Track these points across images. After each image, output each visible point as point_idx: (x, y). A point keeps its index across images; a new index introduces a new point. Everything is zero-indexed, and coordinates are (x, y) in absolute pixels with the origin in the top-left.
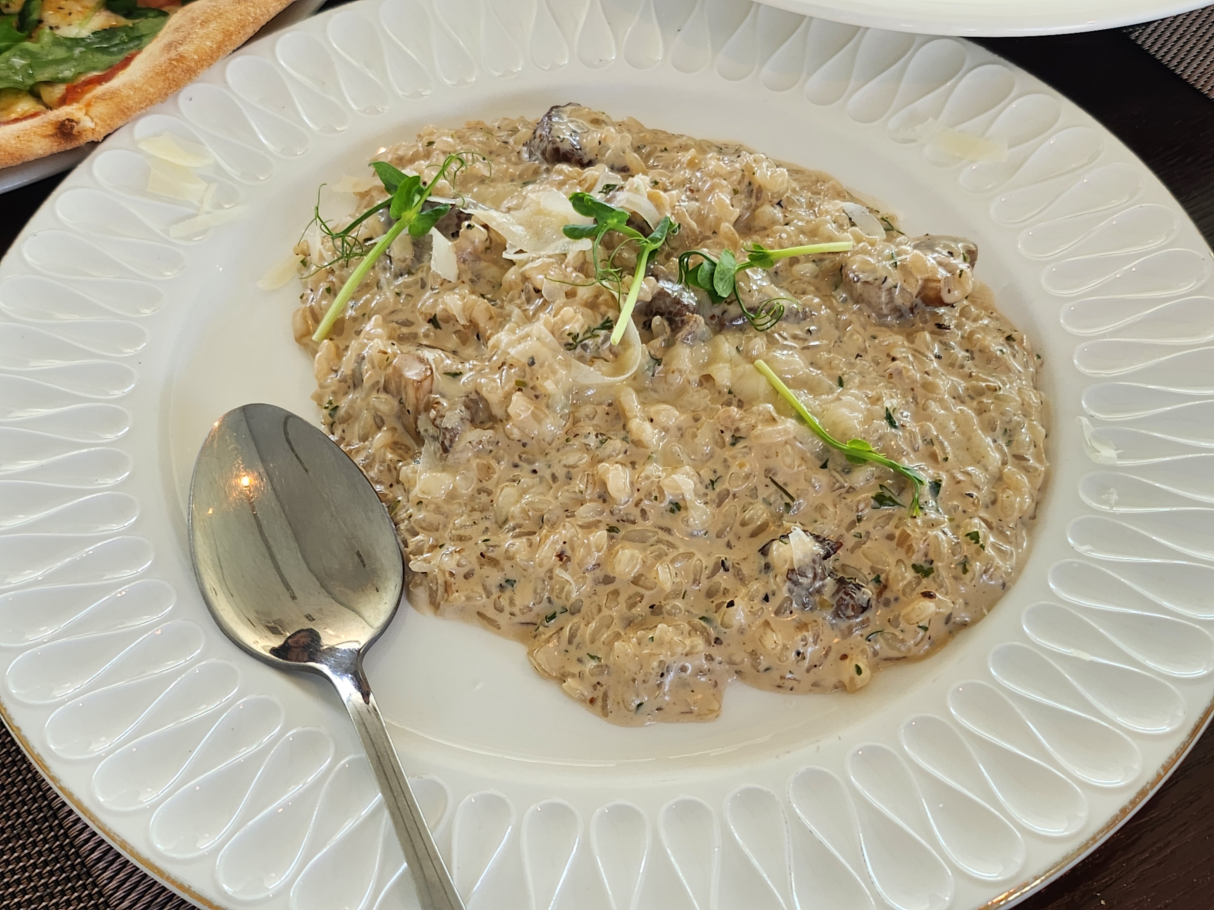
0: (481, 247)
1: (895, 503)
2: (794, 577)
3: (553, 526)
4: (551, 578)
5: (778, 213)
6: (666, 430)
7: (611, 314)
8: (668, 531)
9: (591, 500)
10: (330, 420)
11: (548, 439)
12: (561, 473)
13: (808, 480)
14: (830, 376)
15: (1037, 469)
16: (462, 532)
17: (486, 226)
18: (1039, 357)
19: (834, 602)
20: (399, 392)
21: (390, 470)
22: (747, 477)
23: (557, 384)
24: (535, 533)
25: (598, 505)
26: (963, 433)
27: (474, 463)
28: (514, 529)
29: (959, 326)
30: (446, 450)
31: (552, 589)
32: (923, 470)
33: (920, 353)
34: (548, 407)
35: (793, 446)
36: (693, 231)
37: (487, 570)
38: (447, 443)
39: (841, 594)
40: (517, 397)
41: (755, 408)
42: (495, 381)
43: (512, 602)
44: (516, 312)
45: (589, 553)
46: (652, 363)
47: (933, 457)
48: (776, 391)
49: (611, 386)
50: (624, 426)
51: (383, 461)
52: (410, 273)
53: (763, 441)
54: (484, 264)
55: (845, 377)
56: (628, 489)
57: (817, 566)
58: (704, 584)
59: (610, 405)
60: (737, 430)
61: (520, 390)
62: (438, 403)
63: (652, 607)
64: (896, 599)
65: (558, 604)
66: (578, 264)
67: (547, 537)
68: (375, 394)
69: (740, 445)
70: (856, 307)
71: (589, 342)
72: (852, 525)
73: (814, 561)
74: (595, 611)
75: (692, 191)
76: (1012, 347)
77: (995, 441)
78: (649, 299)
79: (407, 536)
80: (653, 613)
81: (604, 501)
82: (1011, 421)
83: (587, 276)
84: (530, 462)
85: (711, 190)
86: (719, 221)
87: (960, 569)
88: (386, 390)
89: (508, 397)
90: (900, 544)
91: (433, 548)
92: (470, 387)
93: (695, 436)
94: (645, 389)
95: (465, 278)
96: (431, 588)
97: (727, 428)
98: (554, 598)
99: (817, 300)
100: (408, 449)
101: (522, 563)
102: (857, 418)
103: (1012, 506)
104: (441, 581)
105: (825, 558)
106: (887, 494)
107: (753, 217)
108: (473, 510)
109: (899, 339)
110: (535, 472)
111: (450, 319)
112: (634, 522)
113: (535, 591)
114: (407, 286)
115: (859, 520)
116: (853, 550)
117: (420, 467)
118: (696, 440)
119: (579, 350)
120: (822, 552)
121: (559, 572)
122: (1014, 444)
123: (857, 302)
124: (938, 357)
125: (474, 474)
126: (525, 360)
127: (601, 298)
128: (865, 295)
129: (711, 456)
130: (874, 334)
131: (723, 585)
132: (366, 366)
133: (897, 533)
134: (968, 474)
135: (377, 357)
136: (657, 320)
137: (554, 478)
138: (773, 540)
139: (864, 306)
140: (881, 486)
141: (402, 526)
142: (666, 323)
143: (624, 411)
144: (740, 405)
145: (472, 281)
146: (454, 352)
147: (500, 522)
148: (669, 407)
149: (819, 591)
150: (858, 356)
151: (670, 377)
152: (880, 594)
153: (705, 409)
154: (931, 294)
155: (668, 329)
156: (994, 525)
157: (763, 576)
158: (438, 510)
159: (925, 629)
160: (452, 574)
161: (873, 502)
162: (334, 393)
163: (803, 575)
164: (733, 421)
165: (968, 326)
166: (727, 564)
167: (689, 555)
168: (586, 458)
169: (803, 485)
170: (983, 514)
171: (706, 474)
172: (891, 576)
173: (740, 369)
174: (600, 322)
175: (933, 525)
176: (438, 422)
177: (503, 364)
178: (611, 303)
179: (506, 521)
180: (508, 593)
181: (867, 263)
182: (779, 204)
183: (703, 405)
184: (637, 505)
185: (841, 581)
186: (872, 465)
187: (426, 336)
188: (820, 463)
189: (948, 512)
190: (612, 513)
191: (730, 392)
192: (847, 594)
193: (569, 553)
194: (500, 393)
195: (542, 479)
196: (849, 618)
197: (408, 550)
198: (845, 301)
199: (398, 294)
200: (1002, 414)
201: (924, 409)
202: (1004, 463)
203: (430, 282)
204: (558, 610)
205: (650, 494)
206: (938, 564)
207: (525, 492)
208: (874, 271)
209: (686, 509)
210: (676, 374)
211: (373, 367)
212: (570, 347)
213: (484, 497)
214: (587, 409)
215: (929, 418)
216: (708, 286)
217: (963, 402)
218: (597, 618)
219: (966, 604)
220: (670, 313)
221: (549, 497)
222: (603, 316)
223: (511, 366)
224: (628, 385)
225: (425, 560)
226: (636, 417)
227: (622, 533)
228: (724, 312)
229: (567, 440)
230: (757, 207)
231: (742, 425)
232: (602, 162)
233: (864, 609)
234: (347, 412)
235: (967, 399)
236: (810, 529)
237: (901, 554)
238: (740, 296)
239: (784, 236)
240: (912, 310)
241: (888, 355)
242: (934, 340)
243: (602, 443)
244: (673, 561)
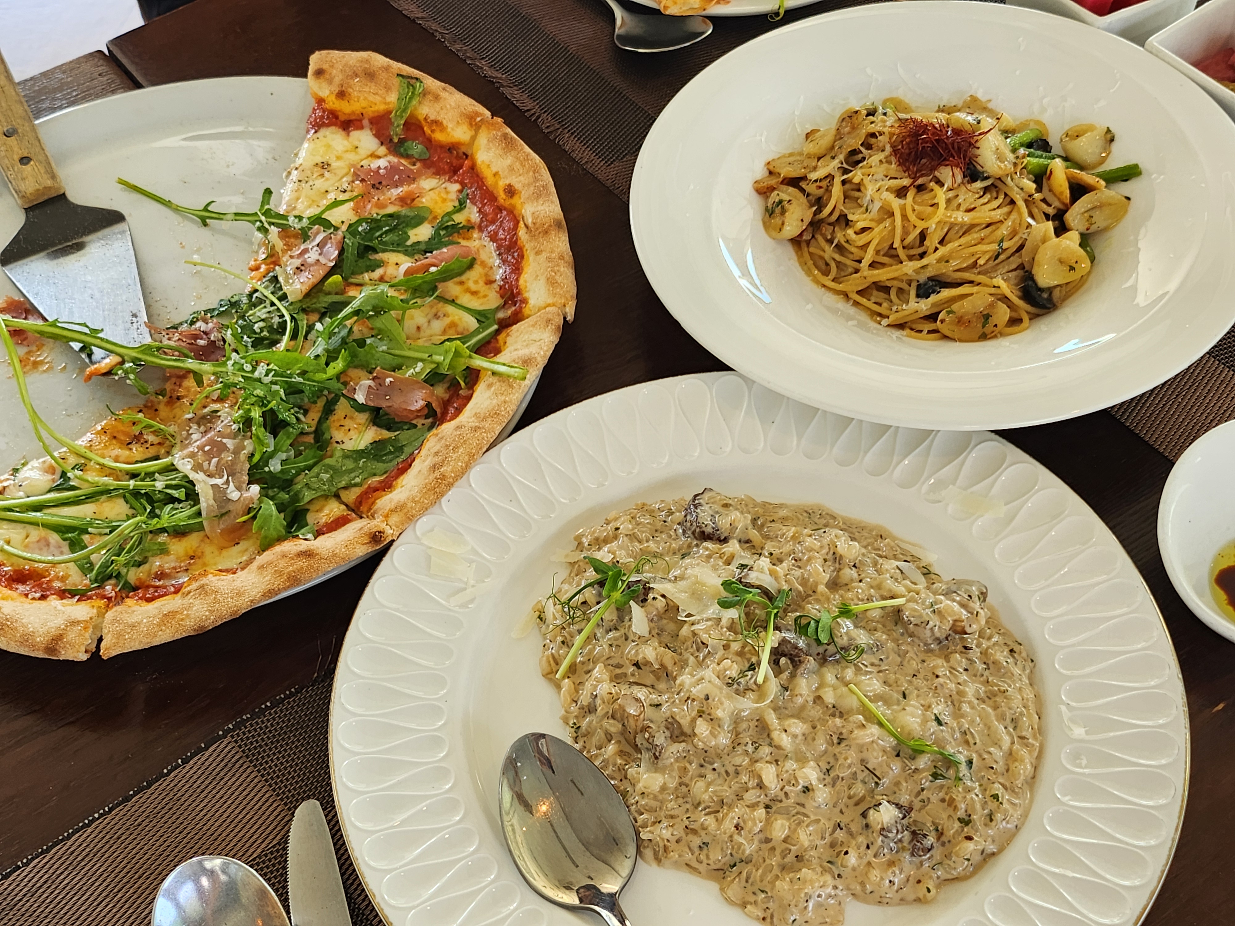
0: (662, 611)
1: (945, 778)
2: (884, 833)
3: (730, 807)
4: (731, 841)
5: (854, 573)
6: (795, 736)
7: (754, 660)
8: (803, 805)
9: (753, 788)
10: (575, 735)
11: (721, 748)
12: (731, 770)
13: (889, 766)
14: (897, 692)
15: (1033, 745)
16: (672, 813)
17: (663, 596)
18: (1032, 661)
19: (910, 847)
20: (622, 719)
21: (619, 770)
22: (850, 766)
23: (724, 711)
24: (718, 811)
25: (757, 792)
26: (985, 725)
27: (676, 766)
28: (705, 809)
29: (979, 645)
30: (656, 758)
31: (733, 848)
32: (960, 753)
33: (954, 669)
34: (719, 726)
35: (878, 744)
36: (800, 592)
37: (691, 837)
38: (657, 754)
39: (915, 842)
40: (699, 721)
41: (851, 719)
42: (683, 710)
43: (708, 857)
44: (692, 659)
45: (755, 824)
46: (782, 690)
47: (967, 742)
48: (863, 704)
49: (757, 708)
50: (769, 735)
51: (614, 765)
52: (616, 629)
53: (858, 741)
54: (665, 621)
55: (906, 692)
56: (776, 781)
57: (898, 825)
58: (828, 839)
59: (757, 720)
60: (841, 734)
61: (701, 716)
62: (649, 727)
63: (797, 857)
64: (949, 841)
65: (737, 857)
66: (729, 625)
67: (727, 814)
68: (606, 720)
69: (843, 745)
70: (909, 640)
71: (741, 680)
72: (918, 794)
73: (896, 822)
74: (761, 861)
75: (796, 560)
76: (1014, 657)
77: (1006, 728)
78: (777, 645)
79: (636, 815)
80: (798, 861)
81: (761, 788)
82: (1016, 713)
83: (736, 633)
84: (712, 764)
85: (809, 559)
86: (816, 584)
87: (988, 818)
88: (613, 717)
89: (693, 721)
90: (949, 805)
91: (654, 823)
92: (668, 714)
93: (814, 739)
94: (780, 708)
95: (654, 633)
96: (654, 850)
97: (834, 733)
98: (734, 853)
99: (884, 637)
100: (629, 755)
101: (713, 832)
102: (917, 722)
103: (1019, 773)
104: (661, 845)
105: (903, 819)
106: (939, 772)
107: (838, 576)
108: (678, 797)
109: (940, 662)
110: (714, 769)
111: (648, 663)
112: (781, 801)
113: (722, 849)
114: (616, 639)
115: (923, 790)
116: (920, 810)
117: (641, 770)
118: (815, 742)
119: (735, 686)
120: (901, 816)
121: (736, 837)
122: (1018, 728)
123: (911, 636)
124: (966, 670)
125: (676, 774)
126: (703, 696)
127: (747, 649)
128: (916, 633)
129: (826, 752)
130: (924, 658)
131: (840, 839)
132: (598, 701)
133: (947, 798)
134: (990, 753)
135: (607, 697)
136: (783, 660)
137: (727, 773)
138: (870, 808)
139: (916, 640)
140: (935, 767)
141: (633, 808)
142: (789, 662)
143: (767, 725)
144: (841, 715)
145: (658, 634)
146: (653, 687)
147: (695, 804)
148: (796, 721)
149: (900, 841)
150: (914, 675)
151: (795, 699)
152: (938, 839)
153: (819, 720)
154: (959, 629)
155: (791, 667)
156: (1008, 786)
157: (865, 832)
158: (655, 798)
159: (968, 860)
160: (668, 841)
161: (930, 778)
162: (576, 717)
163: (890, 831)
164: (838, 728)
165: (985, 644)
166: (842, 825)
167: (818, 821)
168: (747, 760)
169: (886, 768)
170: (1001, 781)
171: (825, 766)
172: (945, 827)
173: (839, 691)
174: (747, 665)
175: (969, 790)
176: (651, 741)
177: (688, 698)
178: (753, 651)
179: (699, 804)
180: (705, 851)
181: (915, 610)
182: (854, 566)
183: (817, 717)
184: (782, 790)
185: (914, 833)
186: (928, 753)
187: (633, 675)
188: (895, 753)
189: (978, 781)
190: (766, 795)
191: (834, 707)
192: (918, 842)
193: (742, 824)
194: (688, 719)
195: (719, 774)
196: (920, 856)
197: (638, 824)
198: (902, 634)
199: (611, 645)
200: (1010, 709)
201: (959, 710)
202: (1013, 743)
203: (631, 637)
204: (738, 861)
205: (790, 782)
206: (974, 817)
207: (709, 784)
208: (921, 616)
209: (813, 790)
210: (799, 697)
211: (604, 702)
212: (729, 685)
213: (684, 789)
214: (744, 725)
215: (962, 716)
216: (815, 637)
217: (984, 702)
218: (763, 866)
219: (993, 841)
220: (791, 655)
221: (725, 788)
222: (748, 661)
223: (693, 700)
224: (769, 707)
225: (650, 832)
226: (776, 729)
227: (774, 808)
228: (826, 650)
229: (734, 748)
230: (840, 569)
231: (844, 731)
232: (733, 538)
233: (929, 850)
234: (586, 730)
235: (986, 699)
236: (891, 799)
237: (950, 811)
238: (836, 639)
239: (860, 591)
240: (947, 638)
241: (934, 673)
242: (962, 658)
243: (756, 749)
244: (807, 826)
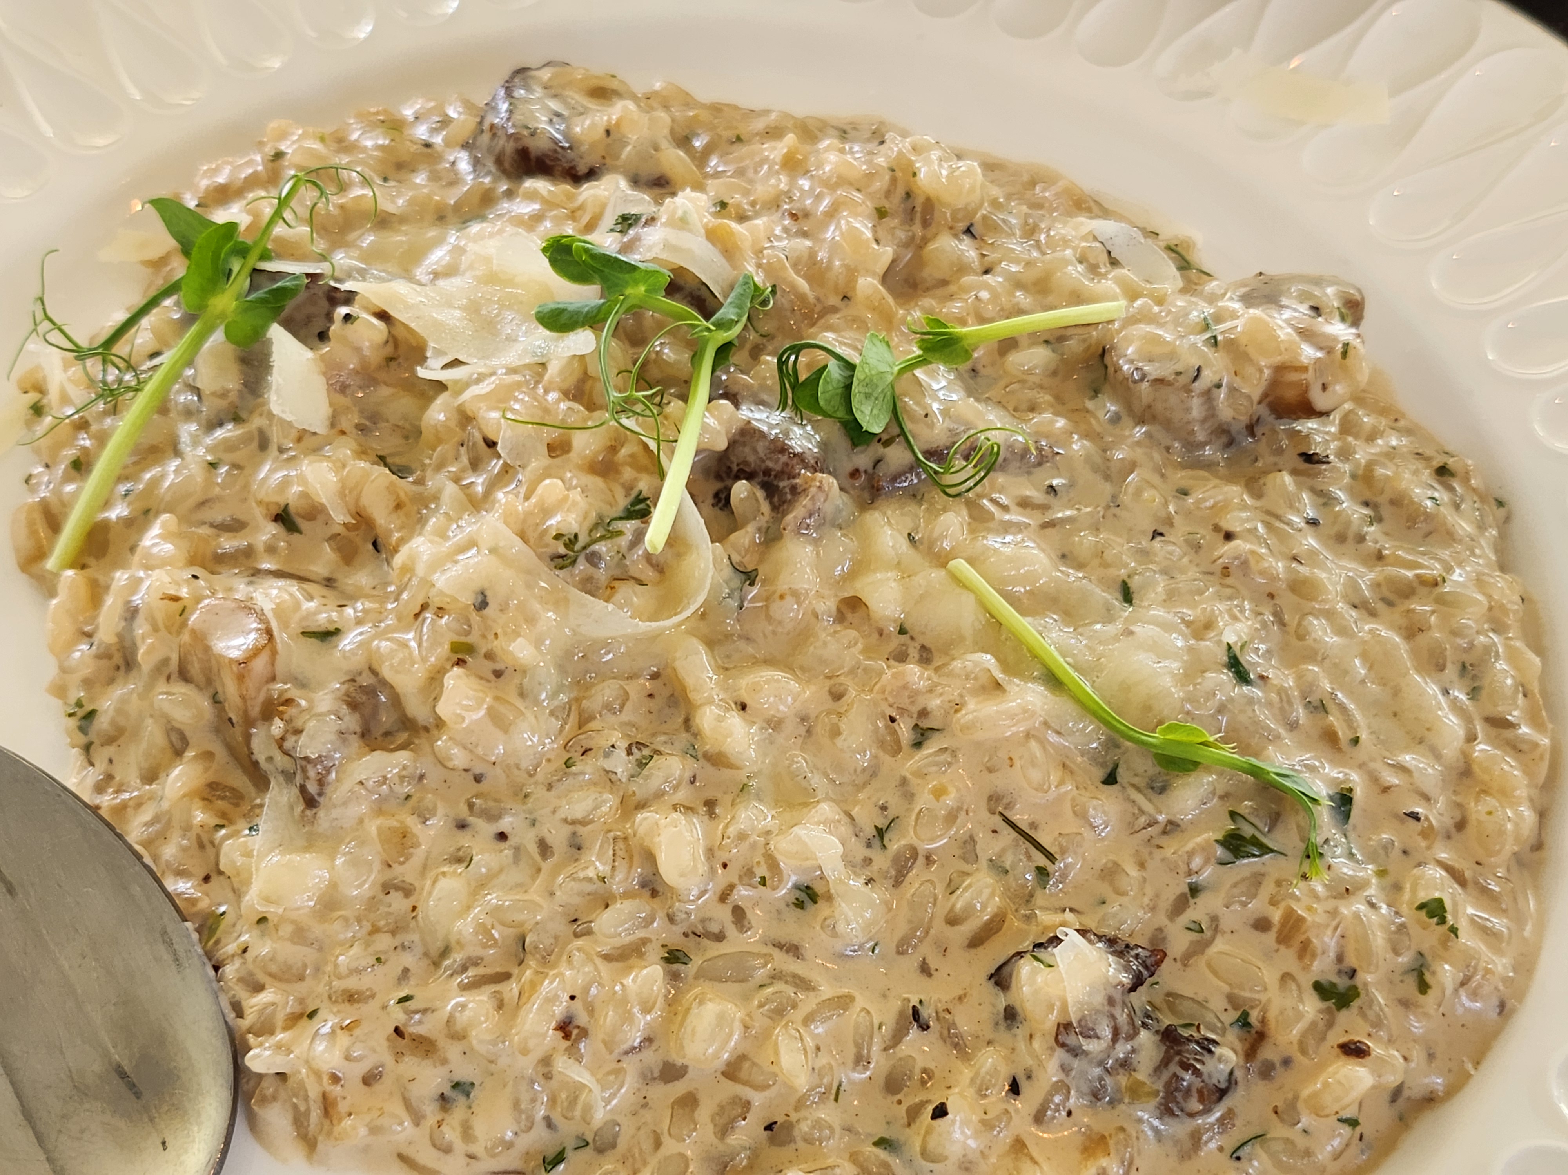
0: (374, 357)
1: (1265, 850)
2: (1071, 1040)
3: (547, 960)
4: (548, 1076)
5: (967, 249)
6: (775, 724)
7: (644, 485)
8: (794, 950)
9: (628, 895)
10: (82, 739)
11: (525, 764)
12: (558, 837)
13: (1081, 814)
14: (1102, 582)
15: (1536, 745)
16: (352, 983)
17: (383, 316)
18: (1500, 504)
19: (1160, 1086)
20: (209, 682)
21: (201, 846)
22: (951, 817)
23: (538, 643)
24: (505, 976)
25: (640, 907)
26: (1383, 682)
27: (373, 827)
28: (464, 969)
29: (1345, 454)
30: (311, 802)
31: (553, 1100)
32: (1312, 769)
33: (1278, 517)
34: (522, 695)
35: (1043, 743)
36: (802, 297)
37: (411, 1065)
38: (312, 788)
39: (1174, 1068)
40: (454, 679)
41: (957, 664)
42: (405, 645)
43: (467, 1133)
44: (450, 490)
45: (628, 1018)
46: (736, 583)
47: (1330, 738)
48: (996, 624)
49: (654, 638)
50: (687, 723)
51: (187, 828)
52: (237, 419)
53: (979, 736)
54: (385, 391)
55: (1135, 583)
56: (703, 868)
57: (1117, 1012)
58: (879, 1063)
59: (655, 676)
60: (924, 713)
61: (460, 662)
62: (289, 702)
63: (769, 1128)
64: (1287, 1062)
65: (568, 1130)
66: (571, 382)
67: (534, 986)
68: (162, 686)
69: (930, 748)
70: (1139, 431)
71: (601, 547)
72: (1180, 905)
73: (1111, 1001)
74: (647, 1145)
75: (794, 217)
76: (1451, 489)
77: (1446, 692)
78: (722, 445)
79: (241, 993)
80: (773, 1141)
81: (654, 893)
82: (1472, 645)
83: (591, 407)
84: (492, 817)
85: (832, 213)
86: (852, 273)
87: (1411, 982)
88: (184, 675)
89: (435, 679)
90: (1284, 939)
91: (294, 1019)
92: (358, 662)
93: (836, 732)
94: (728, 636)
95: (349, 421)
96: (295, 1107)
97: (902, 710)
98: (556, 1118)
99: (1061, 423)
100: (237, 797)
101: (482, 1049)
102: (1171, 673)
103: (1502, 832)
104: (314, 1092)
105: (1133, 989)
106: (1248, 831)
107: (918, 261)
108: (375, 930)
109: (1235, 492)
110: (502, 836)
111: (315, 512)
112: (719, 937)
113: (516, 1105)
114: (229, 446)
115: (1194, 890)
116: (1186, 959)
117: (257, 842)
118: (839, 742)
119: (582, 565)
120: (1125, 978)
121: (563, 1065)
122: (1484, 693)
123: (1141, 421)
124: (1313, 523)
125: (373, 854)
126: (468, 599)
127: (624, 452)
128: (1159, 407)
129: (873, 772)
130: (1184, 484)
131: (920, 1064)
132: (141, 629)
133: (1276, 916)
134: (1402, 769)
135: (162, 609)
136: (741, 489)
137: (544, 848)
138: (1020, 954)
139: (1156, 429)
140: (1233, 815)
141: (230, 971)
142: (760, 494)
143: (684, 689)
144: (926, 656)
145: (361, 428)
146: (329, 583)
147: (434, 953)
148: (778, 675)
149: (1125, 1064)
150: (1156, 534)
151: (777, 609)
152: (1250, 1054)
153: (852, 672)
154: (1290, 395)
155: (765, 507)
156: (1468, 874)
157: (1003, 1035)
158: (300, 935)
159: (1353, 1123)
160: (335, 1079)
161: (1220, 851)
162: (87, 683)
163: (1090, 1034)
164: (914, 694)
165: (1362, 454)
166: (925, 1013)
167: (844, 1002)
168: (609, 801)
169: (1071, 826)
170: (1443, 856)
171: (868, 819)
172: (1272, 1015)
173: (919, 580)
174: (623, 502)
175: (1346, 890)
176: (288, 745)
177: (424, 607)
178: (644, 460)
179: (445, 952)
180: (458, 1113)
181: (1157, 340)
182: (968, 231)
183: (849, 663)
184: (723, 898)
185: (1169, 1037)
186: (1208, 770)
187: (271, 549)
188: (1100, 773)
189: (1372, 857)
190: (671, 919)
191: (902, 631)
192: (1186, 1066)
193: (582, 1019)
194: (419, 672)
195: (517, 850)
196: (1192, 1115)
197: (245, 1023)
198: (1116, 419)
199: (213, 465)
200: (1455, 633)
201: (1301, 637)
202: (1471, 738)
203: (275, 436)
204: (570, 1144)
205: (750, 873)
206: (1367, 978)
207: (481, 885)
208: (1172, 355)
209: (829, 898)
210: (789, 599)
211: (156, 629)
212: (561, 562)
213: (398, 903)
214: (607, 692)
215: (1312, 655)
216: (841, 414)
217: (1373, 614)
218: (653, 1162)
219: (1431, 1056)
220: (767, 472)
221: (535, 894)
222: (629, 488)
223: (440, 611)
224: (691, 632)
225: (279, 1046)
226: (710, 702)
227: (696, 962)
228: (877, 462)
229: (568, 764)
230: (925, 241)
231: (934, 703)
232: (614, 169)
233: (1222, 1093)
234: (113, 723)
235: (1381, 607)
236: (1092, 924)
237: (1287, 959)
238: (908, 426)
239: (984, 295)
240: (1251, 429)
241: (1217, 528)
242: (1299, 486)
243: (642, 764)
244: (808, 1020)
